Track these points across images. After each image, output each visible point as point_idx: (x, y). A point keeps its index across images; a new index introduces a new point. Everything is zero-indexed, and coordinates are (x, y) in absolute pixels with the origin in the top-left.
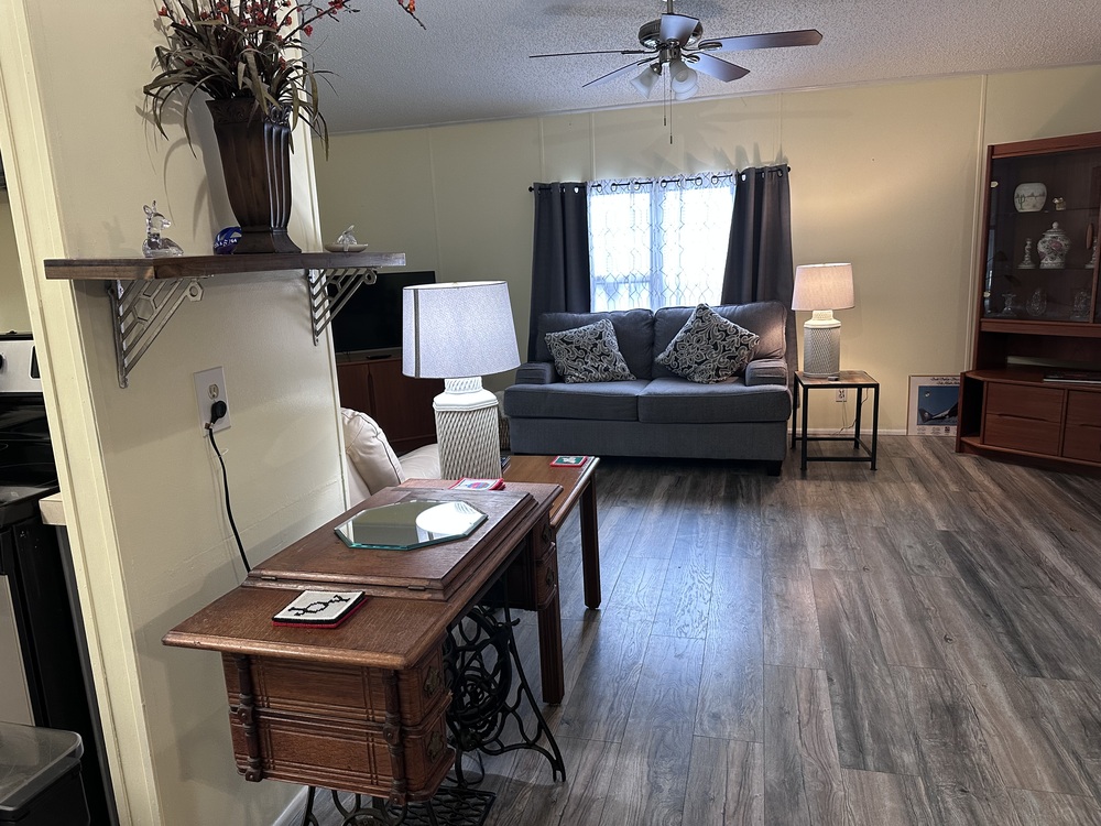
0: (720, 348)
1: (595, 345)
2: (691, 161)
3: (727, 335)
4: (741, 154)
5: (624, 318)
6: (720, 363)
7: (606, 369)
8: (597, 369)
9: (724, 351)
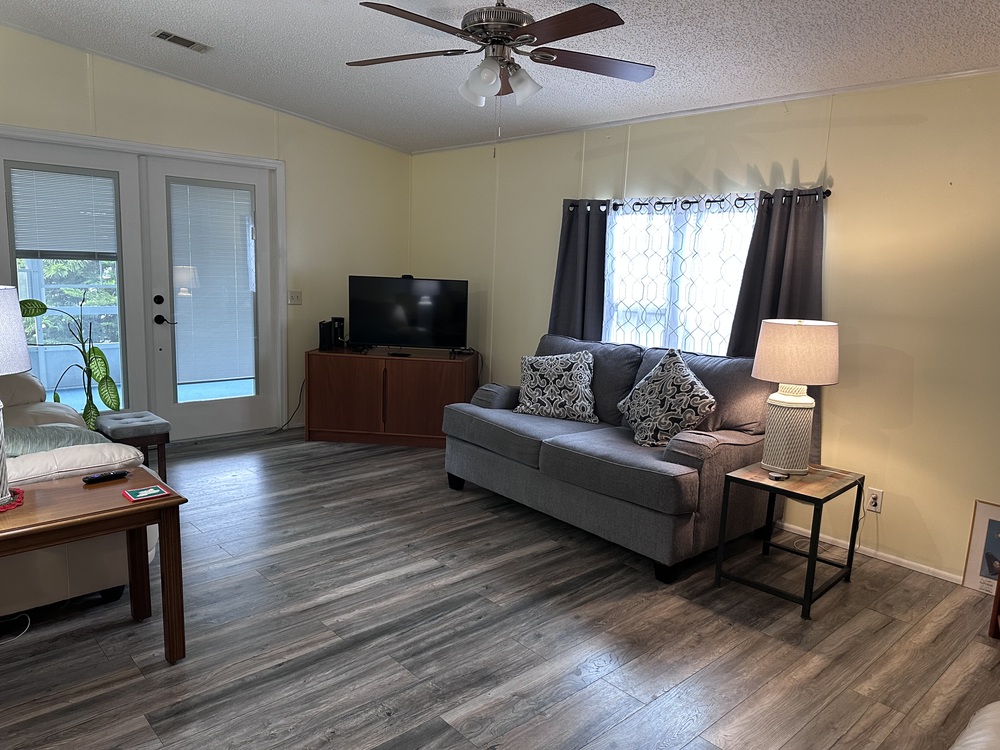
0: (667, 405)
1: (560, 377)
2: (721, 181)
3: (679, 391)
4: (777, 172)
5: (610, 353)
6: (660, 423)
7: (562, 405)
8: (552, 402)
9: (669, 410)
